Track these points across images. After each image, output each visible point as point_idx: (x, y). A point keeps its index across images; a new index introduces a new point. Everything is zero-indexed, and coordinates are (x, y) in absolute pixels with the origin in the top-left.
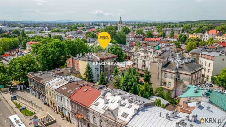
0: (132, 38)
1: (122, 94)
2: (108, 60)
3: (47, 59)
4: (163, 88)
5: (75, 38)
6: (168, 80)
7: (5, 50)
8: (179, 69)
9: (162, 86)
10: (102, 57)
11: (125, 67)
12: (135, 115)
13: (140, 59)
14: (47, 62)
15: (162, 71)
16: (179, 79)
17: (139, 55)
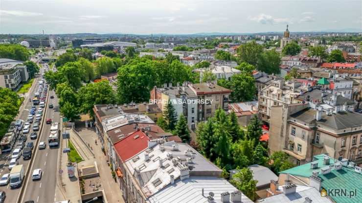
0: (298, 63)
1: (180, 150)
2: (211, 96)
3: (125, 88)
4: (288, 155)
5: (197, 59)
6: (297, 140)
7: (102, 74)
8: (319, 124)
9: (286, 151)
10: (201, 90)
11: (251, 111)
12: (170, 184)
13: (271, 99)
14: (125, 92)
15: (289, 123)
16: (318, 142)
17: (271, 91)
